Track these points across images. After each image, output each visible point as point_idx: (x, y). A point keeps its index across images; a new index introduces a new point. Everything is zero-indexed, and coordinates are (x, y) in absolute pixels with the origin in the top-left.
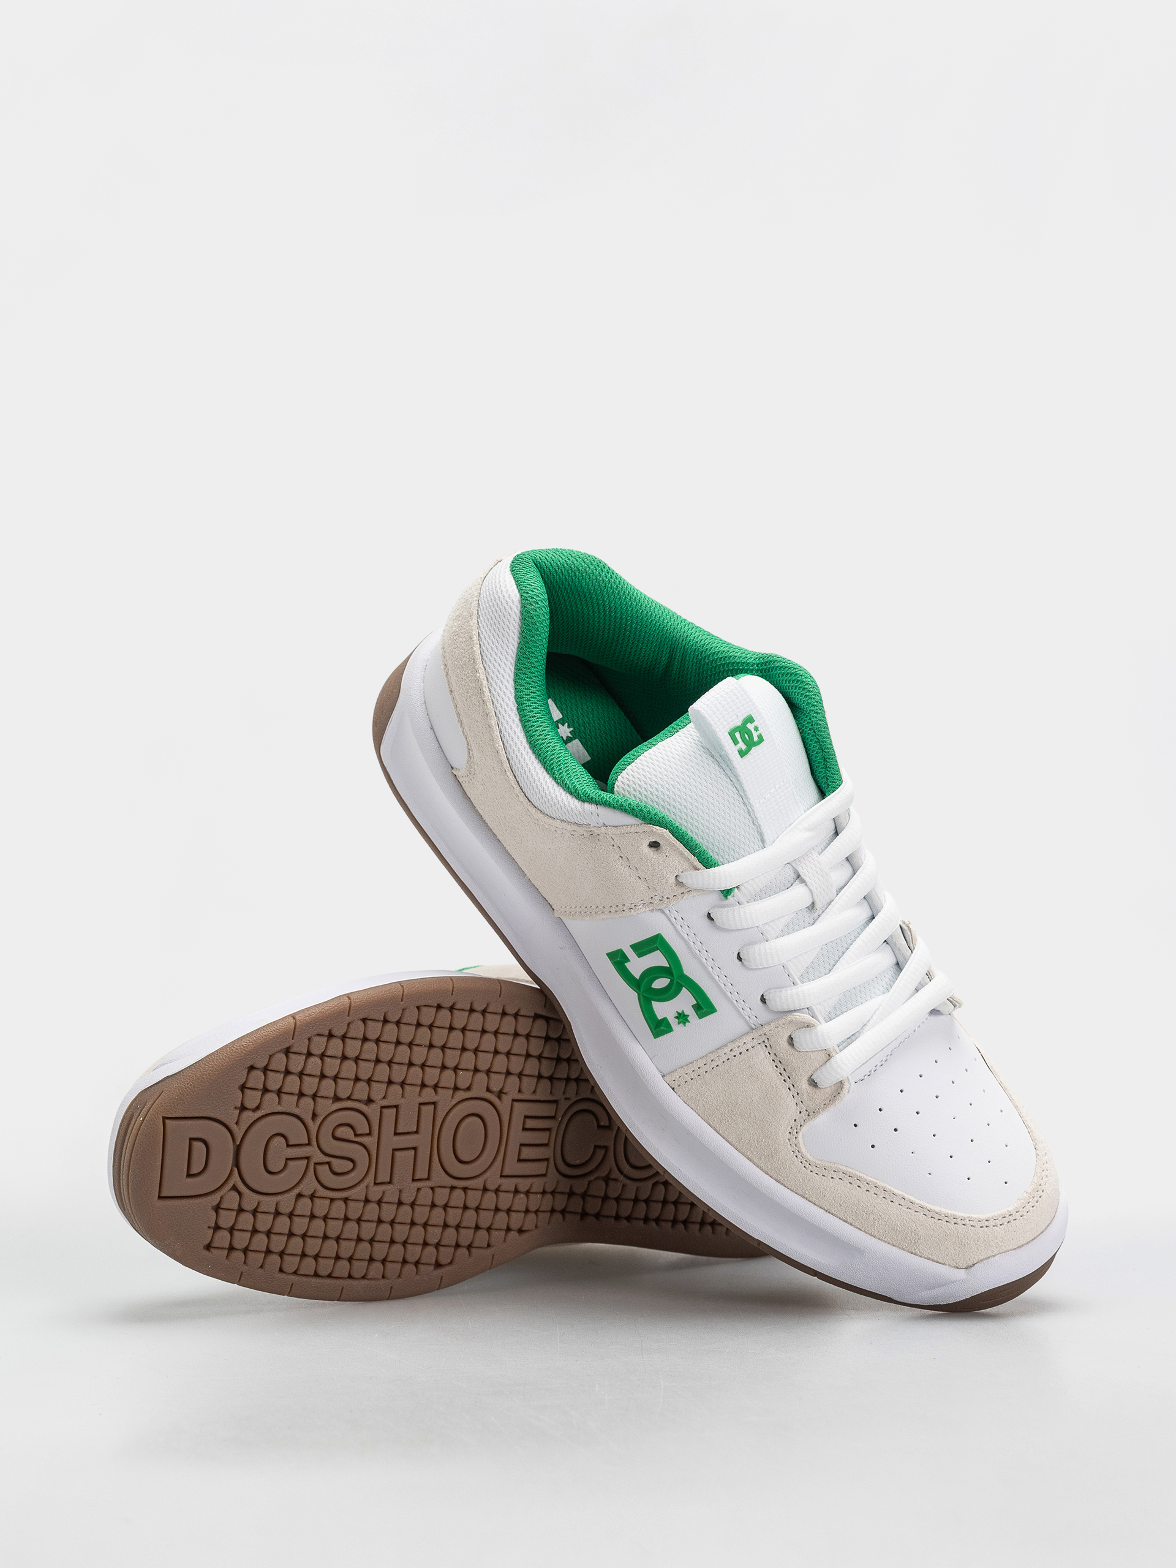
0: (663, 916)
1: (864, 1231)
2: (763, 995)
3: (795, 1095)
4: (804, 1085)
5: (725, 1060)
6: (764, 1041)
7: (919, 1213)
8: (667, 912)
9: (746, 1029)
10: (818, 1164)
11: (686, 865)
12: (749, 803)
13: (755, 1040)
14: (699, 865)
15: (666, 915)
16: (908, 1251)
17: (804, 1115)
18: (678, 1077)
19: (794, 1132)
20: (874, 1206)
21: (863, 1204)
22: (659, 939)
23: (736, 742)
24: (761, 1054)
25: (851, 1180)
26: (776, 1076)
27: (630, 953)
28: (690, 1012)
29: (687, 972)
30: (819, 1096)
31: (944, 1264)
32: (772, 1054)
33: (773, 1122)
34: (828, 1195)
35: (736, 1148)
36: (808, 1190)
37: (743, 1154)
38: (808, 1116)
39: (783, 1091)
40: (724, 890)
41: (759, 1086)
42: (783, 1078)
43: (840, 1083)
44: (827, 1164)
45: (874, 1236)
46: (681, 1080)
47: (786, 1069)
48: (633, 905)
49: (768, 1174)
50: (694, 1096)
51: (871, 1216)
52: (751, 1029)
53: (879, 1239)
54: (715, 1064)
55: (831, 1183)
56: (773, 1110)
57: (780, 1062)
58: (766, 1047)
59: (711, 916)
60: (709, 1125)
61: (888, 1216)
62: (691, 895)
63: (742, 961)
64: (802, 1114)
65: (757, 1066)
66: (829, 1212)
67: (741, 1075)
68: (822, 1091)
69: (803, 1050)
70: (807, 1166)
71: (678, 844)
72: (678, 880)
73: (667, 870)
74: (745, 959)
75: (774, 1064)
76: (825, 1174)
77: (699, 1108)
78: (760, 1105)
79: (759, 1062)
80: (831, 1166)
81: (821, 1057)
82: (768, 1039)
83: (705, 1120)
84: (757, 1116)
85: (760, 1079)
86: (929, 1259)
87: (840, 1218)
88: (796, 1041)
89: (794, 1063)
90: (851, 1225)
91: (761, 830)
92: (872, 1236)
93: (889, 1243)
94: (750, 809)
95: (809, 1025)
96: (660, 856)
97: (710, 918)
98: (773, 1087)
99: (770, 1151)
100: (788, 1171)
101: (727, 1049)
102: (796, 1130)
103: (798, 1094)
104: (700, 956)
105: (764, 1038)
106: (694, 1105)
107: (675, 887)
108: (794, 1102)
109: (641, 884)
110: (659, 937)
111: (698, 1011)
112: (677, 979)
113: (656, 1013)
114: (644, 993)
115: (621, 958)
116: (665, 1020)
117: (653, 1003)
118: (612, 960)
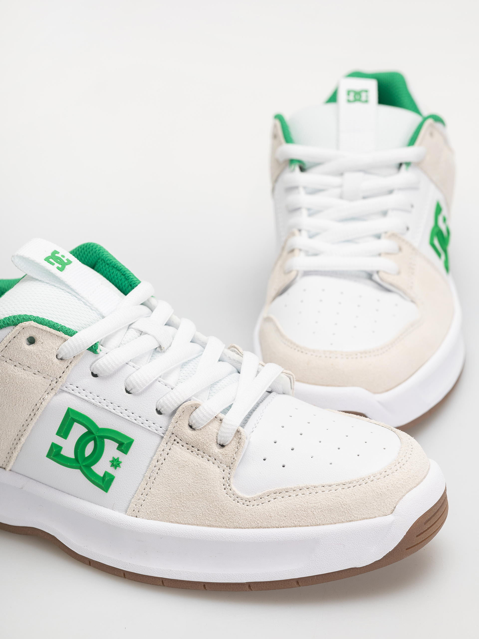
0: (63, 395)
1: (311, 525)
2: (157, 409)
3: (214, 461)
4: (216, 450)
5: (157, 471)
6: (175, 440)
7: (338, 490)
8: (65, 389)
9: (158, 439)
10: (255, 497)
11: (59, 342)
12: (82, 297)
13: (169, 443)
14: (66, 336)
15: (66, 392)
16: (347, 522)
17: (227, 471)
18: (135, 506)
19: (227, 486)
20: (307, 502)
21: (299, 506)
22: (70, 411)
23: (53, 264)
24: (177, 448)
25: (282, 495)
26: (195, 458)
27: (59, 441)
28: (118, 454)
29: (101, 425)
30: (230, 450)
31: (375, 517)
32: (185, 445)
33: (210, 489)
34: (273, 515)
35: (198, 525)
36: (258, 520)
37: (204, 525)
38: (230, 469)
39: (205, 464)
40: (92, 347)
41: (188, 471)
42: (200, 456)
43: (237, 430)
44: (260, 494)
45: (320, 525)
46: (138, 506)
47: (199, 449)
48: (42, 399)
49: (227, 527)
50: (151, 510)
51: (309, 512)
52: (162, 437)
53: (323, 525)
54: (152, 478)
55: (270, 505)
56: (205, 481)
57: (193, 447)
58: (178, 443)
59: (95, 373)
60: (172, 522)
61: (319, 504)
62: (73, 364)
63: (131, 392)
64: (225, 470)
65: (180, 459)
66: (281, 527)
67: (173, 473)
68: (229, 446)
69: (202, 426)
70: (248, 503)
71: (45, 328)
72: (59, 357)
73: (49, 355)
74: (132, 389)
75: (190, 451)
76: (263, 502)
77: (158, 516)
78: (195, 484)
79: (179, 456)
80: (264, 494)
81: (216, 424)
82: (176, 436)
83: (167, 521)
84: (198, 492)
85: (186, 467)
86: (364, 519)
87: (290, 527)
88: (194, 424)
89: (201, 440)
90: (300, 526)
91: (99, 311)
92: (318, 525)
93: (331, 524)
94: (84, 301)
95: (196, 407)
96: (39, 347)
97: (95, 375)
98: (197, 466)
99: (219, 510)
100: (238, 516)
101: (154, 462)
102: (227, 485)
103: (215, 460)
104: (102, 406)
105: (174, 437)
106: (155, 517)
107: (60, 365)
108: (215, 466)
109: (39, 378)
110: (69, 412)
111: (122, 449)
112: (97, 436)
113: (98, 474)
114: (84, 466)
115: (54, 450)
116: (106, 474)
117: (93, 468)
118: (52, 457)
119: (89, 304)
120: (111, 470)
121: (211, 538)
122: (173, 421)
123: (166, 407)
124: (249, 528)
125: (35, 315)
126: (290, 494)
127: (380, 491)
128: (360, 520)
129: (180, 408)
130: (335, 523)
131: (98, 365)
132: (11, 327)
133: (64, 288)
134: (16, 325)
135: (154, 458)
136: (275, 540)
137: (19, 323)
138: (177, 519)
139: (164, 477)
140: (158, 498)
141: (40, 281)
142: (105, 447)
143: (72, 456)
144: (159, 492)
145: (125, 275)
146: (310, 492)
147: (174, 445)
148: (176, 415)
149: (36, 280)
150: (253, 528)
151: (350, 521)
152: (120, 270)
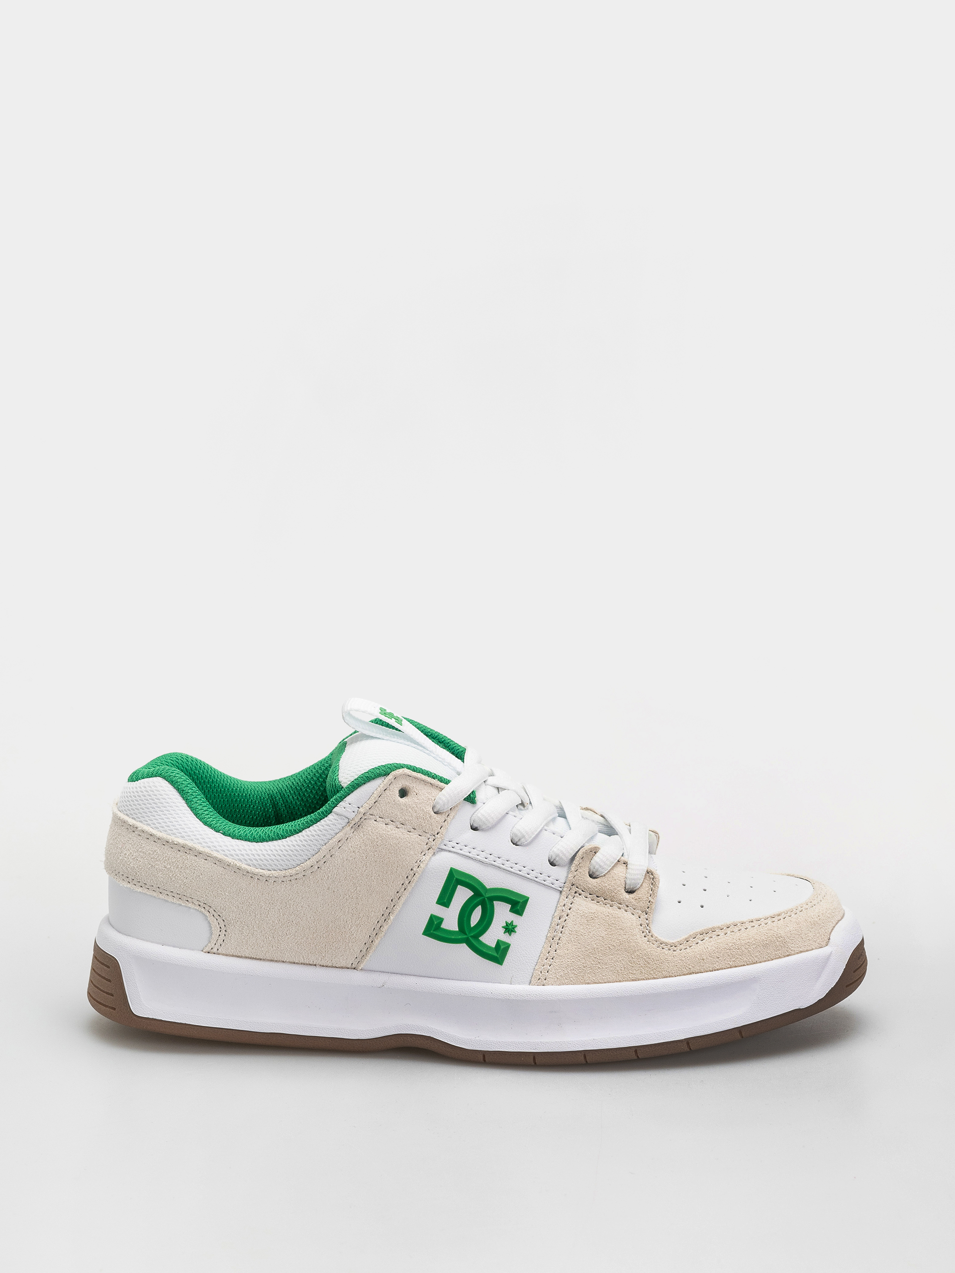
0: (443, 854)
1: (747, 964)
2: (549, 861)
3: (626, 908)
4: (627, 897)
5: (561, 929)
6: (576, 892)
7: (768, 923)
8: (444, 847)
9: (556, 894)
10: (680, 941)
11: (434, 792)
13: (570, 896)
14: (441, 785)
15: (445, 850)
17: (644, 916)
18: (540, 973)
19: (647, 933)
20: (738, 940)
21: (730, 945)
24: (580, 900)
25: (709, 935)
26: (604, 908)
27: (439, 911)
28: (512, 917)
29: (488, 885)
30: (642, 893)
31: (812, 949)
32: (589, 896)
33: (629, 939)
34: (705, 958)
35: (620, 981)
36: (689, 965)
37: (628, 981)
38: (646, 914)
39: (617, 912)
40: (469, 795)
41: (599, 924)
42: (608, 905)
43: (647, 871)
44: (686, 936)
45: (756, 963)
46: (544, 972)
47: (606, 898)
48: (418, 861)
49: (654, 978)
50: (562, 974)
51: (743, 949)
52: (561, 892)
53: (761, 962)
54: (556, 939)
55: (700, 947)
56: (621, 931)
57: (597, 897)
58: (580, 895)
59: (475, 825)
60: (588, 983)
61: (753, 939)
62: (451, 816)
63: (518, 843)
64: (642, 917)
65: (586, 912)
66: (715, 970)
67: (582, 927)
68: (641, 889)
69: (606, 872)
70: (675, 948)
71: (419, 775)
72: (435, 810)
73: (425, 807)
74: (519, 840)
75: (595, 902)
76: (691, 945)
77: (571, 979)
78: (610, 936)
79: (585, 909)
80: (690, 936)
81: (621, 868)
82: (577, 887)
83: (582, 983)
84: (615, 945)
85: (596, 918)
86: (801, 952)
87: (725, 969)
88: (597, 871)
89: (608, 887)
90: (736, 967)
91: (452, 767)
92: (754, 963)
93: (769, 960)
94: (434, 755)
95: (595, 851)
96: (414, 798)
97: (474, 829)
98: (608, 916)
99: (644, 960)
100: (666, 964)
101: (556, 920)
102: (647, 931)
103: (628, 907)
104: (489, 861)
105: (574, 889)
106: (567, 981)
107: (438, 818)
108: (629, 913)
109: (414, 836)
110: (452, 872)
111: (518, 910)
112: (487, 898)
113: (489, 945)
114: (471, 937)
115: (436, 923)
116: (499, 943)
117: (481, 938)
118: (432, 932)
119: (440, 759)
120: (505, 938)
121: (640, 991)
122: (573, 869)
123: (561, 855)
124: (680, 975)
125: (406, 763)
126: (719, 934)
127: (813, 920)
128: (798, 953)
129: (580, 853)
130: (773, 960)
131: (479, 815)
132: (383, 778)
133: (409, 743)
134: (387, 774)
135: (556, 914)
136: (713, 984)
137: (391, 772)
138: (594, 978)
139: (571, 934)
140: (568, 958)
141: (376, 738)
142: (495, 911)
143: (456, 928)
144: (568, 952)
145: (443, 742)
146: (739, 929)
147: (575, 898)
148: (576, 862)
149: (372, 737)
150: (684, 975)
151: (788, 956)
152: (436, 737)
